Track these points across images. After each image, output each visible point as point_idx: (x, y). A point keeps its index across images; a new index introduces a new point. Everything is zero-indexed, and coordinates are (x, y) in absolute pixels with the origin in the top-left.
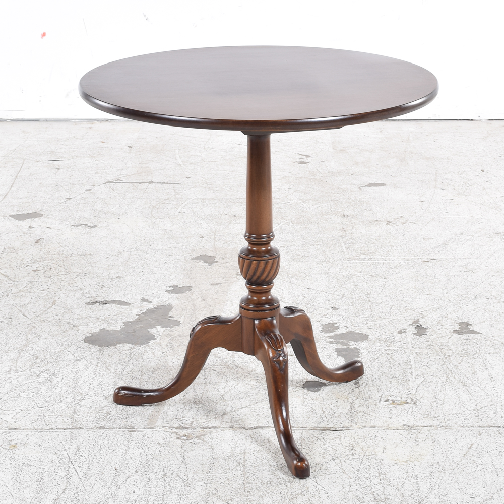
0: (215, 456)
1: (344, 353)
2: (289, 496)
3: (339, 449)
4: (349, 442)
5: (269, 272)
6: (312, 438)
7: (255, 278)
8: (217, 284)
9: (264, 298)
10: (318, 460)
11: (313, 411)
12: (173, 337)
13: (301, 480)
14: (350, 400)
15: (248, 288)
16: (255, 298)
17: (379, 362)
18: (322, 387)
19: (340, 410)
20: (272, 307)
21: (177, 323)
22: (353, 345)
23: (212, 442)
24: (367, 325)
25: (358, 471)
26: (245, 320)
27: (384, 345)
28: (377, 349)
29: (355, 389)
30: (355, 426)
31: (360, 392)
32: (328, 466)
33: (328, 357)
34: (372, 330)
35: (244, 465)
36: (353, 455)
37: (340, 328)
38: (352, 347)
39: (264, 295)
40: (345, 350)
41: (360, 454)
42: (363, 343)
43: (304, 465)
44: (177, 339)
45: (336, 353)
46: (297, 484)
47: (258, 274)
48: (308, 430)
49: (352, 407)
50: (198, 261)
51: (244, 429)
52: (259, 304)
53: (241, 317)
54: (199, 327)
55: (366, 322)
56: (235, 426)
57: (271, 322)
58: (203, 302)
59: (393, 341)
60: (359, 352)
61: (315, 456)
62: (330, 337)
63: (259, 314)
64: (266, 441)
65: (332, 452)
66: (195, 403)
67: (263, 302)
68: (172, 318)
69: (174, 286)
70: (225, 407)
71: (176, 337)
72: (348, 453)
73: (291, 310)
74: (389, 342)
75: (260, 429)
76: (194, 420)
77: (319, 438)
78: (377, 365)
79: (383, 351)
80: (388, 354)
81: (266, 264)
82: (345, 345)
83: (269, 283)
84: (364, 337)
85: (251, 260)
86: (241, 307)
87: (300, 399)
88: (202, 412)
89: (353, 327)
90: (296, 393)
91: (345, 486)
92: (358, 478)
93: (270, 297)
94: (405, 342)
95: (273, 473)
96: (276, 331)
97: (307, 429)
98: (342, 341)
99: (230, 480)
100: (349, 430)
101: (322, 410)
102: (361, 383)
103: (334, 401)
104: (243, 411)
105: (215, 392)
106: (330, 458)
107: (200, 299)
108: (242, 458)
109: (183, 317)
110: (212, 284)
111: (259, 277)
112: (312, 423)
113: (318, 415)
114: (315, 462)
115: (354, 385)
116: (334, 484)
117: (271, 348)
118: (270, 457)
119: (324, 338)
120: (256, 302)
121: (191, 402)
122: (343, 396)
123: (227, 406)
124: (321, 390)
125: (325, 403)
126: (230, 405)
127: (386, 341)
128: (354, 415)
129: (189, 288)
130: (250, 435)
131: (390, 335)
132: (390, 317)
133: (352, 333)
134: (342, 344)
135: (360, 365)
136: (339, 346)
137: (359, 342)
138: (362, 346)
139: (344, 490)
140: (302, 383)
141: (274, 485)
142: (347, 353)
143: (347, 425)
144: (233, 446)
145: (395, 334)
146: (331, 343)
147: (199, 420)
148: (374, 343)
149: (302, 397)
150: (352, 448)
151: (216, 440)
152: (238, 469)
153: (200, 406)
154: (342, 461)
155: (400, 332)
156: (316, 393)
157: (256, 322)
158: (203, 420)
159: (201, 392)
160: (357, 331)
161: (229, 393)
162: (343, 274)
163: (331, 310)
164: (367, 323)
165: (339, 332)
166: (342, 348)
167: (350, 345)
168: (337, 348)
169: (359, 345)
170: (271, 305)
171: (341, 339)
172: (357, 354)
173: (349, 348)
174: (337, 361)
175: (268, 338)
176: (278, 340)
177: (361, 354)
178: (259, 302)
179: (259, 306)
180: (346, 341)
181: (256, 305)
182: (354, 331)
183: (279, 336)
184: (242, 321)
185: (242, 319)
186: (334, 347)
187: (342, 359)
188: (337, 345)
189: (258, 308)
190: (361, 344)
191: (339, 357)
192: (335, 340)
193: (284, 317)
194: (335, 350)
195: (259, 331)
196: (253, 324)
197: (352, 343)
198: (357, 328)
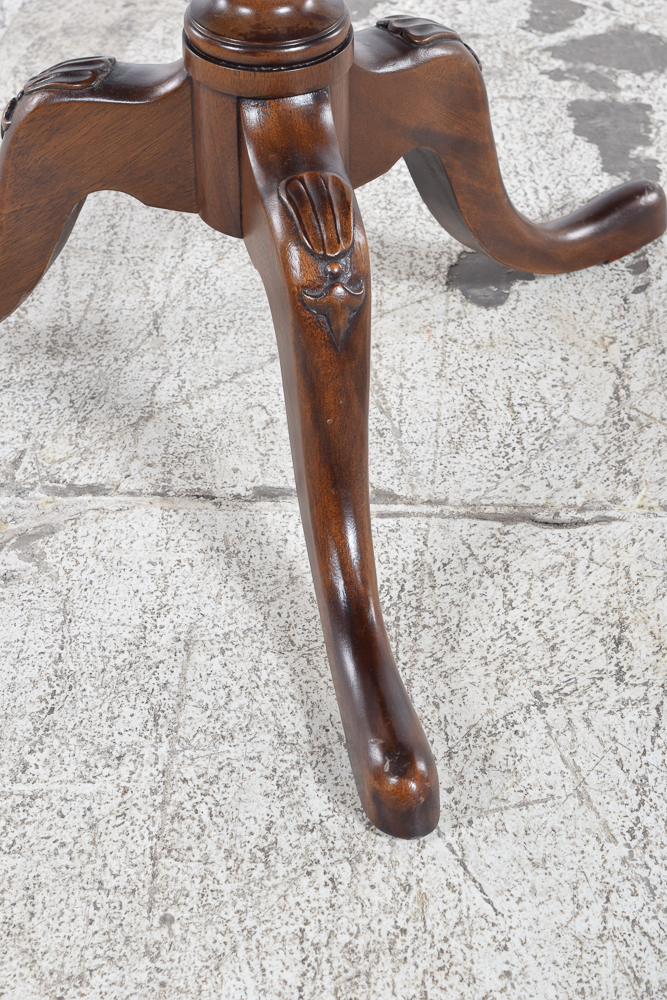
0: (68, 664)
1: (600, 122)
2: (339, 962)
3: (567, 636)
4: (605, 594)
6: (464, 562)
9: (284, 10)
10: (477, 707)
11: (475, 407)
13: (400, 842)
14: (615, 355)
16: (245, 11)
18: (517, 286)
19: (575, 410)
20: (318, 50)
22: (629, 87)
23: (75, 575)
25: (641, 785)
26: (203, 97)
29: (632, 298)
30: (631, 502)
31: (651, 312)
32: (518, 744)
33: (542, 139)
35: (173, 730)
36: (619, 677)
37: (588, 12)
38: (625, 97)
40: (601, 108)
41: (649, 675)
42: (662, 80)
43: (413, 786)
45: (571, 123)
46: (379, 872)
48: (452, 516)
49: (622, 392)
51: (209, 504)
52: (259, 37)
53: (189, 81)
54: (36, 100)
56: (178, 484)
57: (312, 114)
60: (647, 122)
61: (468, 680)
62: (555, 51)
63: (261, 80)
64: (282, 574)
65: (537, 652)
66: (52, 351)
67: (282, 29)
70: (153, 376)
72: (601, 663)
73: (401, 38)
75: (265, 505)
76: (29, 444)
77: (489, 564)
82: (604, 88)
86: (189, 43)
87: (431, 345)
88: (65, 403)
89: (629, 8)
90: (420, 309)
91: (585, 892)
92: (639, 834)
93: (309, 4)
95: (284, 786)
96: (327, 159)
97: (447, 509)
98: (592, 67)
99: (102, 826)
100: (609, 520)
101: (511, 406)
102: (654, 268)
103: (556, 361)
104: (217, 401)
105: (133, 300)
106: (528, 699)
108: (174, 679)
112: (468, 479)
113: (494, 435)
114: (466, 717)
115: (630, 277)
116: (538, 878)
117: (300, 243)
118: (284, 675)
119: (535, 53)
121: (36, 346)
122: (588, 333)
123: (166, 371)
124: (513, 297)
125: (523, 367)
126: (174, 369)
128: (628, 435)
130: (225, 540)
133: (626, 33)
134: (594, 81)
135: (651, 198)
136: (584, 92)
137: (649, 75)
138: (659, 92)
139: (579, 926)
140: (445, 262)
141: (281, 869)
142: (607, 123)
143: (602, 493)
144: (151, 602)
146: (557, 75)
147: (48, 443)
149: (439, 332)
150: (616, 632)
151: (92, 562)
152: (147, 752)
153: (67, 367)
154: (577, 713)
156: (492, 311)
157: (252, 115)
158: (62, 448)
159: (84, 294)
160: (643, 28)
161: (184, 305)
165: (583, 28)
166: (591, 101)
167: (618, 89)
168: (574, 98)
169: (649, 88)
170: (315, 37)
171: (591, 61)
172: (642, 130)
173: (614, 100)
174: (574, 157)
175: (289, 198)
176: (329, 210)
177: (655, 130)
178: (258, 26)
179: (257, 47)
180: (606, 70)
181: (246, 39)
182: (633, 26)
183: (337, 183)
184: (194, 99)
185: (192, 87)
186: (565, 93)
187: (592, 151)
188: (575, 87)
189: (253, 54)
190: (655, 83)
191: (581, 142)
192: (571, 65)
193: (368, 74)
194: (569, 109)
195: (259, 155)
196: (235, 118)
197: (626, 79)
198: (641, 12)
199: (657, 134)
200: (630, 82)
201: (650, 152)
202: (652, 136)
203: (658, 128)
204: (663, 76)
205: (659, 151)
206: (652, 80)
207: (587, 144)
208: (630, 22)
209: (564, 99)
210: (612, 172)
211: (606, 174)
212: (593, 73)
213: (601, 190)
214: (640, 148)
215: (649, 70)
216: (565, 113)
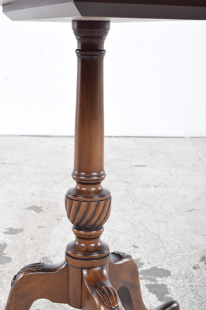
1: (154, 289)
5: (100, 216)
7: (84, 222)
8: (43, 227)
9: (93, 245)
12: (3, 273)
15: (75, 233)
16: (83, 245)
17: (188, 298)
20: (102, 255)
21: (9, 260)
22: (160, 281)
24: (165, 262)
26: (71, 270)
27: (187, 281)
28: (182, 285)
34: (171, 266)
37: (144, 264)
38: (159, 283)
39: (92, 241)
40: (154, 286)
42: (167, 279)
44: (7, 275)
45: (147, 290)
47: (88, 217)
50: (30, 210)
52: (88, 252)
53: (67, 265)
54: (21, 276)
55: (163, 259)
57: (101, 272)
58: (32, 241)
59: (193, 277)
60: (167, 289)
63: (88, 263)
67: (92, 249)
68: (5, 256)
69: (10, 229)
71: (6, 273)
73: (120, 256)
74: (190, 278)
78: (187, 302)
79: (188, 287)
80: (193, 290)
81: (97, 206)
82: (153, 281)
83: (99, 228)
84: (167, 273)
85: (80, 202)
86: (67, 255)
89: (154, 263)
93: (99, 244)
94: (202, 278)
96: (107, 284)
98: (149, 276)
107: (29, 239)
109: (14, 254)
110: (39, 227)
111: (88, 221)
117: (104, 305)
120: (84, 249)
127: (186, 277)
129: (21, 230)
131: (188, 270)
132: (181, 254)
133: (155, 269)
134: (150, 279)
135: (175, 305)
136: (149, 282)
137: (164, 278)
138: (168, 281)
142: (156, 289)
145: (191, 270)
148: (177, 279)
155: (195, 268)
157: (85, 272)
160: (159, 267)
162: (135, 219)
163: (133, 248)
164: (165, 260)
165: (144, 268)
166: (151, 284)
167: (157, 281)
168: (146, 284)
169: (165, 281)
170: (101, 252)
171: (148, 275)
172: (166, 291)
173: (157, 284)
174: (150, 297)
175: (100, 293)
176: (111, 296)
177: (169, 290)
178: (87, 249)
179: (88, 254)
180: (153, 277)
181: (85, 252)
182: (156, 267)
183: (112, 289)
184: (68, 270)
185: (68, 267)
186: (144, 282)
187: (155, 296)
188: (146, 281)
189: (87, 256)
190: (166, 279)
191: (151, 294)
192: (143, 276)
193: (112, 264)
194: (146, 286)
195: (88, 283)
196: (81, 274)
197: (158, 279)
198: (158, 264)
199: (170, 291)
200: (160, 280)
201: (170, 296)
202: (169, 292)
203: (170, 290)
204: (168, 278)
205: (172, 295)
206: (165, 279)
207: (153, 294)
208: (156, 266)
209: (144, 284)
210: (161, 301)
211: (159, 301)
212: (149, 278)
213: (159, 305)
214: (167, 295)
215: (164, 277)
216: (145, 287)
